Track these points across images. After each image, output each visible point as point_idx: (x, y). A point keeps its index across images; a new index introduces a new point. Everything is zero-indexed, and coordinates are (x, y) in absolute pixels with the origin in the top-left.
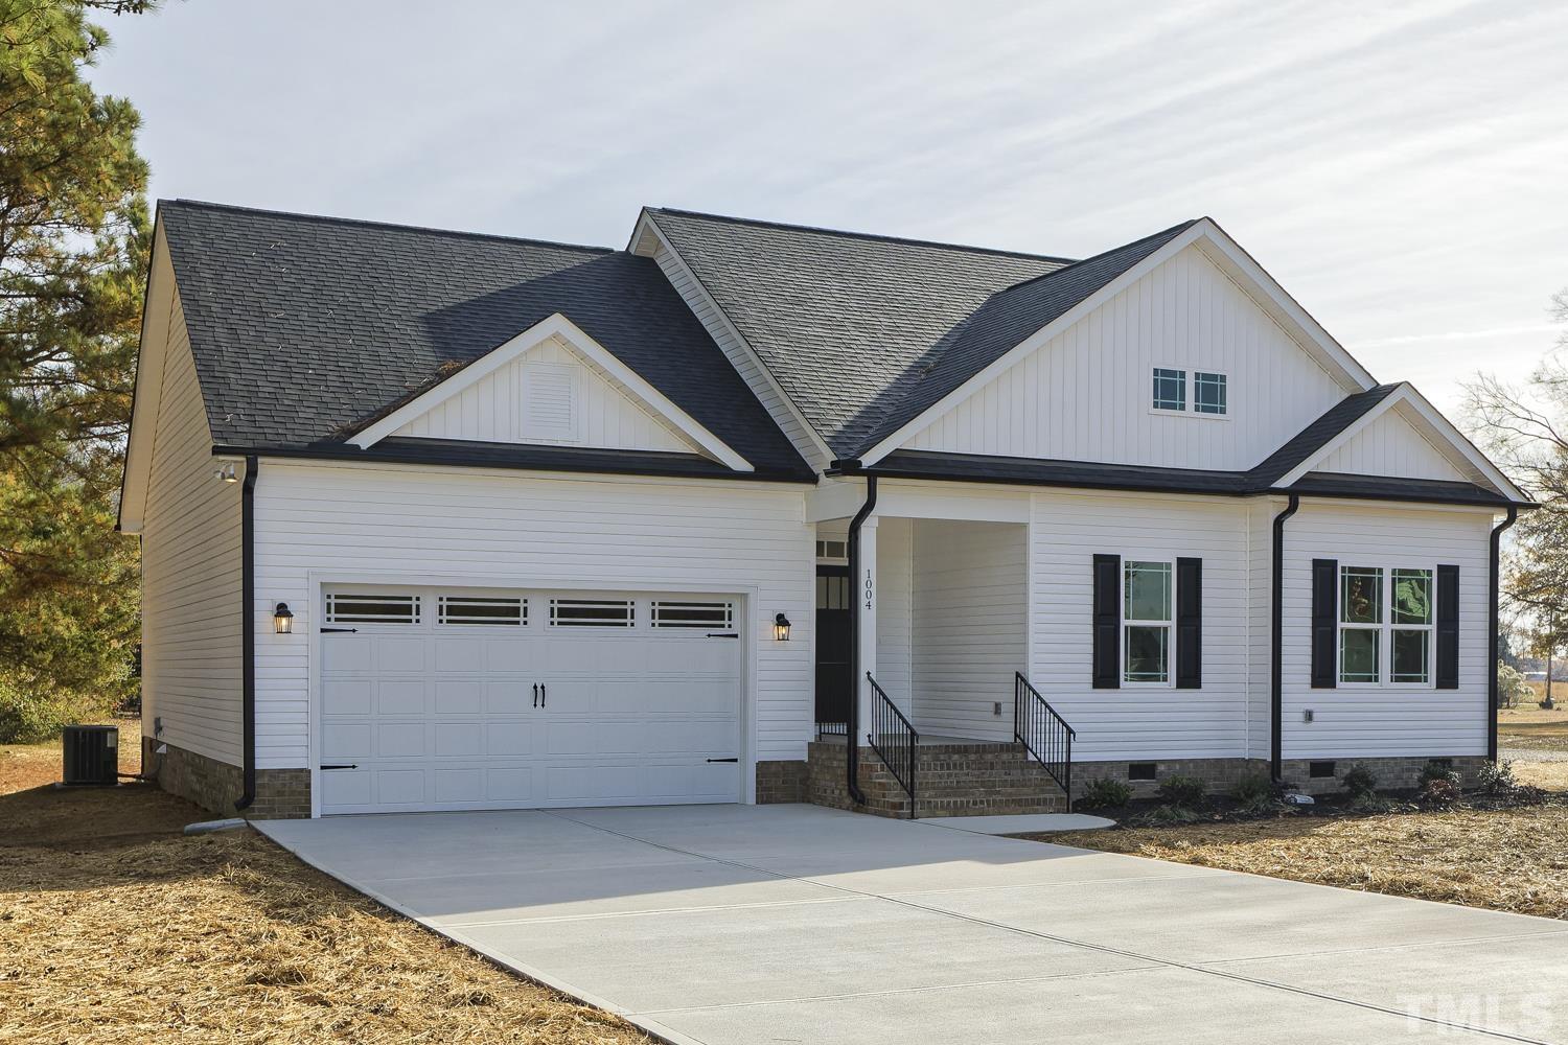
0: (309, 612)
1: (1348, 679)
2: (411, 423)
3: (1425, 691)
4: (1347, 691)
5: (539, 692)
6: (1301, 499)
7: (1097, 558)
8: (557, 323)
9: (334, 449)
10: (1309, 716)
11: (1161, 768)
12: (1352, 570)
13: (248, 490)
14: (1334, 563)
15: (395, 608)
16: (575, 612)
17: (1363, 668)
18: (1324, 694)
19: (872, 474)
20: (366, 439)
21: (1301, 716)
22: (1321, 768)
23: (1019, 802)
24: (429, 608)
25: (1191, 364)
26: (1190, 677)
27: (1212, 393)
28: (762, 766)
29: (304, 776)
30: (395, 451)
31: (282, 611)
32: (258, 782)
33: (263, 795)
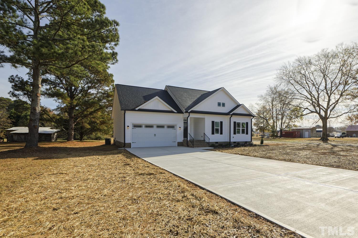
0: (131, 127)
1: (237, 134)
2: (142, 107)
3: (245, 135)
4: (237, 135)
5: (155, 135)
6: (233, 116)
7: (212, 121)
8: (157, 97)
9: (134, 110)
10: (233, 137)
11: (219, 142)
12: (238, 123)
13: (125, 114)
14: (236, 122)
15: (140, 126)
16: (159, 127)
17: (239, 132)
18: (235, 135)
19: (189, 113)
20: (137, 109)
21: (232, 137)
22: (235, 142)
23: (204, 146)
24: (144, 126)
25: (221, 102)
26: (221, 133)
27: (224, 105)
28: (178, 142)
29: (130, 143)
30: (140, 110)
31: (128, 126)
32: (126, 144)
33: (126, 146)
